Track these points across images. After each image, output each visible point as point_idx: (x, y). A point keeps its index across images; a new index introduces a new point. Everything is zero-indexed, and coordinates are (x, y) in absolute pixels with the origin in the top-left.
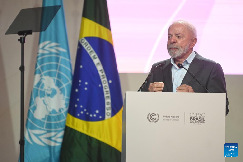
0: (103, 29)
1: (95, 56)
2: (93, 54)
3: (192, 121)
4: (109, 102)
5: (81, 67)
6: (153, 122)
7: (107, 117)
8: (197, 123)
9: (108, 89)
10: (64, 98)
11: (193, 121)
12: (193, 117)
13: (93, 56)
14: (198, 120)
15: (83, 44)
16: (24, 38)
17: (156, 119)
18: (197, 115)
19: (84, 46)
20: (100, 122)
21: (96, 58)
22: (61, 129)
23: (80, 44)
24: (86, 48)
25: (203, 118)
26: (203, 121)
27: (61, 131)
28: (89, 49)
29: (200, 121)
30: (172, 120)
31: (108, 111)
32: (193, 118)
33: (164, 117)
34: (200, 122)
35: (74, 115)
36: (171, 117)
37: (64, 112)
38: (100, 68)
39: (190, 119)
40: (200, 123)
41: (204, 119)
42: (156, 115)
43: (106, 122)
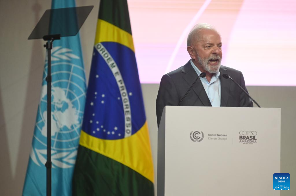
0: (123, 33)
1: (113, 64)
2: (111, 62)
3: (241, 140)
4: (129, 118)
5: (97, 76)
6: (197, 142)
7: (126, 135)
8: (247, 142)
9: (128, 103)
10: (77, 112)
11: (242, 140)
12: (242, 136)
13: (111, 65)
14: (249, 139)
15: (99, 50)
16: (51, 44)
17: (200, 137)
18: (247, 133)
19: (101, 52)
20: (119, 141)
21: (114, 66)
22: (74, 148)
23: (95, 51)
24: (102, 55)
25: (255, 137)
26: (255, 140)
27: (73, 151)
28: (106, 55)
29: (251, 140)
30: (219, 139)
31: (128, 128)
32: (243, 136)
33: (210, 135)
34: (251, 142)
35: (89, 132)
36: (217, 135)
37: (77, 129)
38: (118, 78)
39: (240, 138)
40: (251, 143)
41: (256, 138)
42: (200, 133)
43: (125, 140)
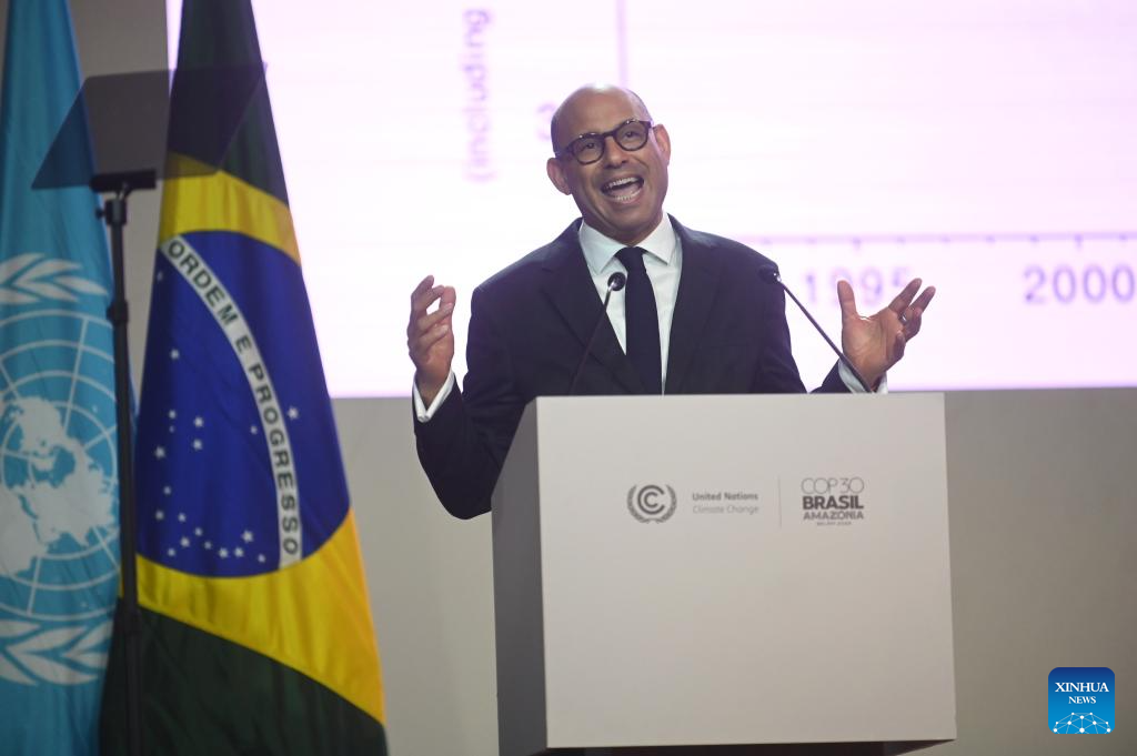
0: (256, 197)
1: (229, 308)
2: (221, 303)
3: (810, 511)
4: (291, 498)
5: (175, 354)
6: (652, 522)
7: (286, 559)
8: (832, 518)
9: (286, 446)
10: (108, 484)
11: (814, 510)
12: (813, 496)
13: (220, 312)
14: (835, 505)
15: (176, 262)
16: (123, 205)
17: (662, 508)
18: (829, 486)
19: (183, 270)
20: (259, 582)
21: (234, 317)
22: (99, 612)
23: (162, 263)
24: (190, 278)
25: (857, 498)
26: (857, 511)
27: (96, 622)
28: (203, 280)
29: (845, 511)
30: (731, 509)
31: (292, 535)
32: (817, 498)
33: (697, 497)
34: (846, 515)
35: (157, 556)
36: (723, 496)
37: (110, 545)
38: (249, 357)
39: (805, 503)
40: (845, 520)
41: (860, 503)
42: (662, 492)
43: (282, 578)
